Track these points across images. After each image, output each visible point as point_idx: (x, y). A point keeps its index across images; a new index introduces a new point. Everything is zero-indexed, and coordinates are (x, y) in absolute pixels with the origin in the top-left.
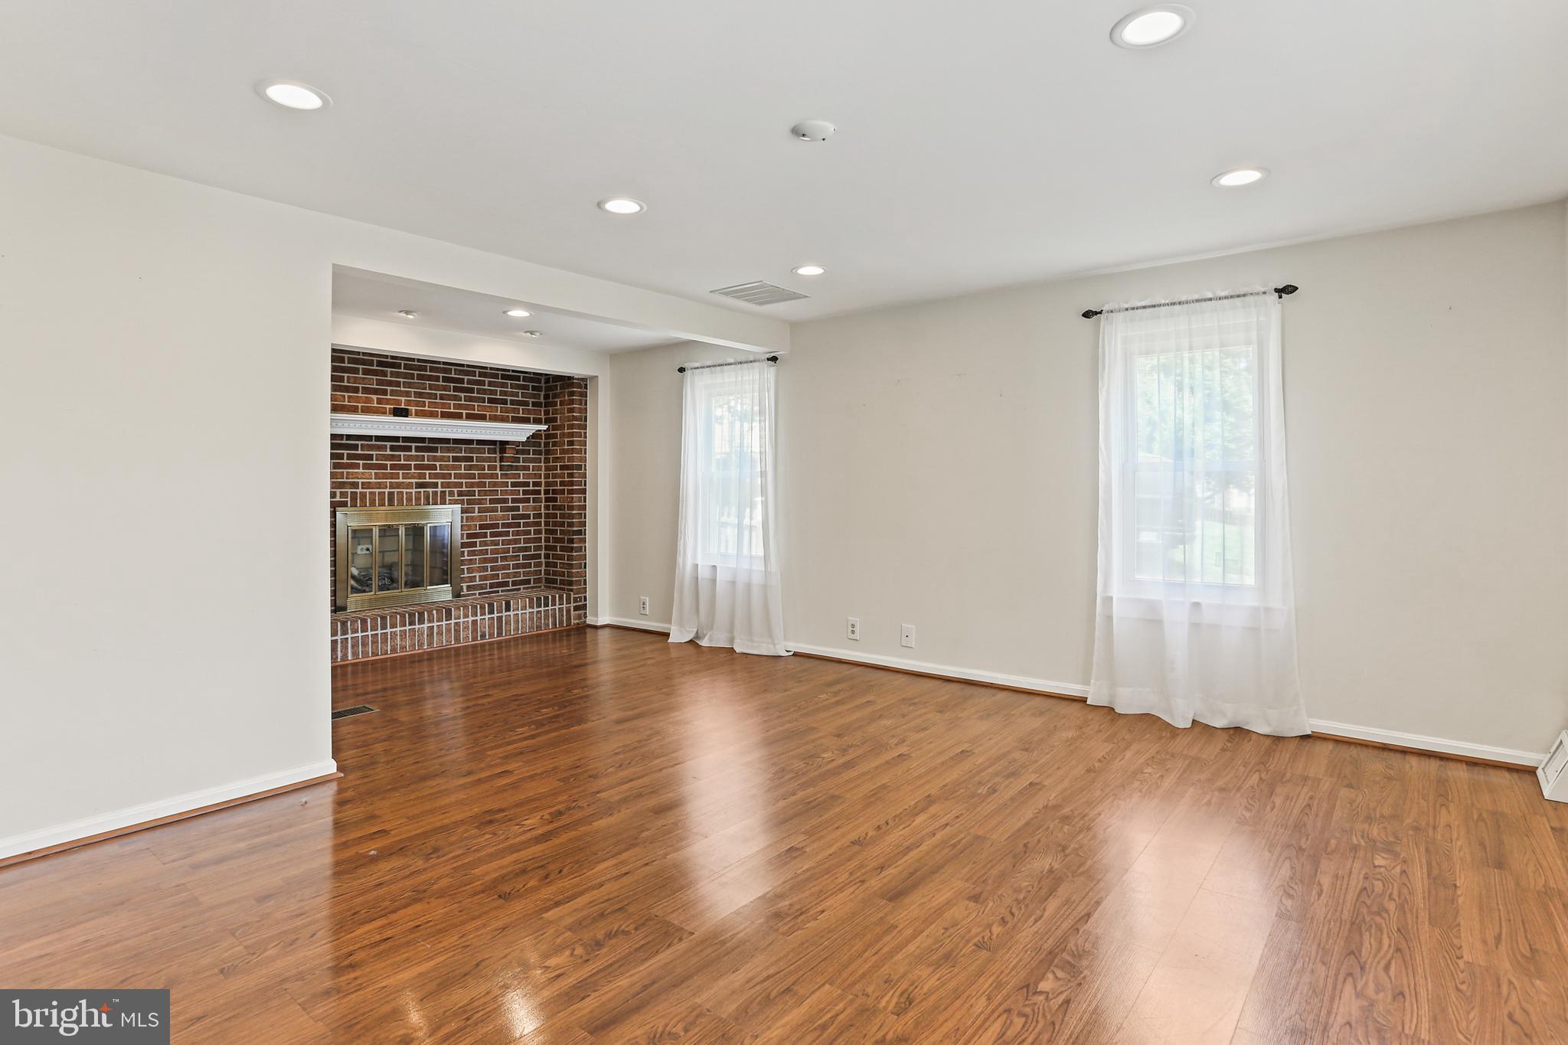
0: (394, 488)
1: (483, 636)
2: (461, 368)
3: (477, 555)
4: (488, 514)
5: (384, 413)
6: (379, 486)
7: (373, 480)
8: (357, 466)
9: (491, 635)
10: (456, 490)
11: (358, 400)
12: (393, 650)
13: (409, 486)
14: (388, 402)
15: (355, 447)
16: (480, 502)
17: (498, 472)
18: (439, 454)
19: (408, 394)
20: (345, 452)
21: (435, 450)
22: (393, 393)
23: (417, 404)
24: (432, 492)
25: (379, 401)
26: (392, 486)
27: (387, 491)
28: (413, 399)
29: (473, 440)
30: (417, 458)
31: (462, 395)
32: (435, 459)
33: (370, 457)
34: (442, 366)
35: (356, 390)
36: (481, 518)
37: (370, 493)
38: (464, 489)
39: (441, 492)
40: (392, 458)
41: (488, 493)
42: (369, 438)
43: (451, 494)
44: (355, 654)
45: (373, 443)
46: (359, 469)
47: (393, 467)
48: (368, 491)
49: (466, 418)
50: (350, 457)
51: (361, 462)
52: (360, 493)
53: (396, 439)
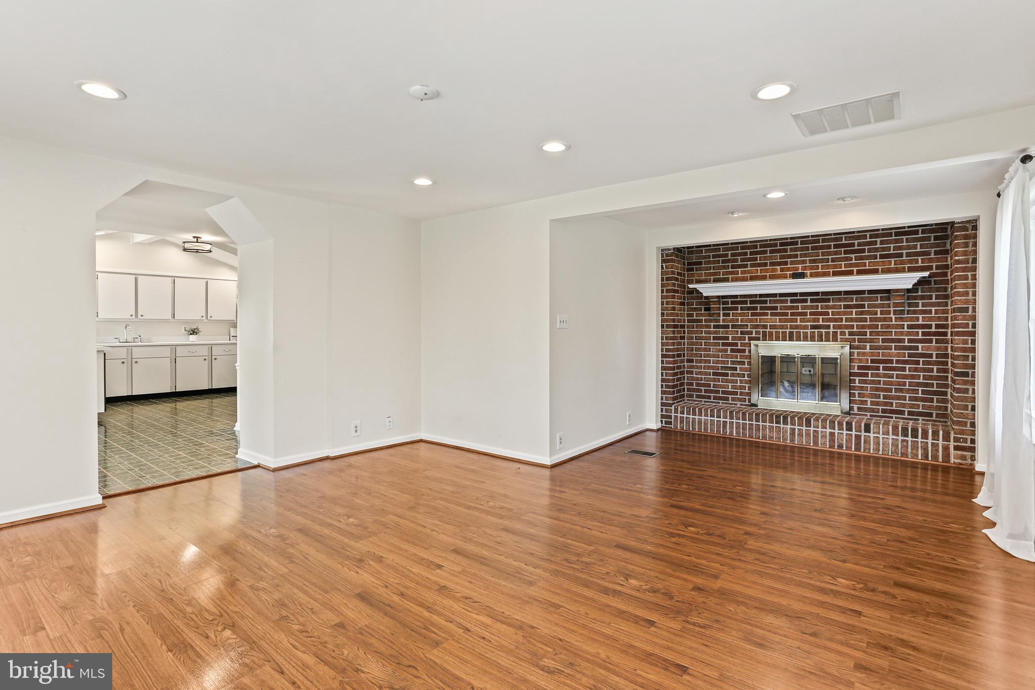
0: (793, 329)
1: (840, 446)
2: (852, 235)
3: (869, 384)
4: (881, 351)
5: (785, 277)
6: (782, 327)
7: (778, 324)
8: (766, 314)
9: (849, 448)
10: (847, 331)
11: (766, 271)
12: (764, 437)
13: (806, 327)
14: (788, 270)
15: (766, 302)
16: (871, 341)
17: (892, 315)
18: (831, 303)
19: (804, 262)
20: (759, 306)
21: (828, 300)
22: (792, 263)
23: (811, 268)
24: (825, 332)
25: (782, 270)
26: (791, 327)
27: (788, 331)
28: (808, 265)
29: (865, 291)
30: (812, 307)
31: (853, 256)
32: (828, 307)
33: (776, 308)
34: (833, 236)
35: (765, 265)
36: (872, 354)
37: (775, 332)
38: (855, 330)
39: (833, 332)
40: (792, 308)
41: (880, 334)
42: (775, 295)
43: (843, 333)
44: (738, 433)
45: (778, 298)
46: (768, 316)
47: (792, 314)
48: (774, 330)
49: (857, 274)
50: (761, 308)
51: (769, 312)
52: (769, 331)
53: (795, 294)
